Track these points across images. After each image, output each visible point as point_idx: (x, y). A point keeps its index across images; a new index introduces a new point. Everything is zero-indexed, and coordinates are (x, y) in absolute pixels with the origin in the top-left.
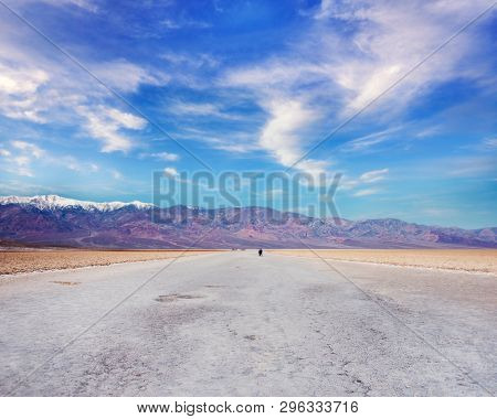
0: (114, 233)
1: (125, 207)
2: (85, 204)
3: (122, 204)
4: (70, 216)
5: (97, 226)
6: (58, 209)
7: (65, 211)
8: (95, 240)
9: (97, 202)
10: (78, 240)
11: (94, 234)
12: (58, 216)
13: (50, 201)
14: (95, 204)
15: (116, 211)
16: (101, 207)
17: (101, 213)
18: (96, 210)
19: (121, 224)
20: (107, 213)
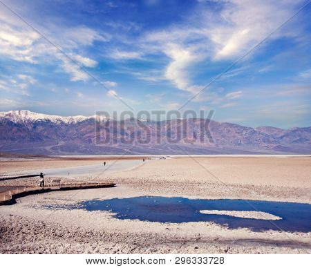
0: (77, 142)
1: (87, 120)
2: (53, 118)
3: (84, 118)
4: (40, 128)
5: (64, 137)
6: (30, 122)
7: (36, 124)
8: (62, 148)
9: (62, 116)
10: (48, 148)
11: (62, 143)
12: (30, 128)
13: (23, 115)
14: (61, 118)
15: (79, 123)
16: (66, 120)
17: (66, 125)
18: (62, 123)
19: (83, 135)
20: (72, 125)
